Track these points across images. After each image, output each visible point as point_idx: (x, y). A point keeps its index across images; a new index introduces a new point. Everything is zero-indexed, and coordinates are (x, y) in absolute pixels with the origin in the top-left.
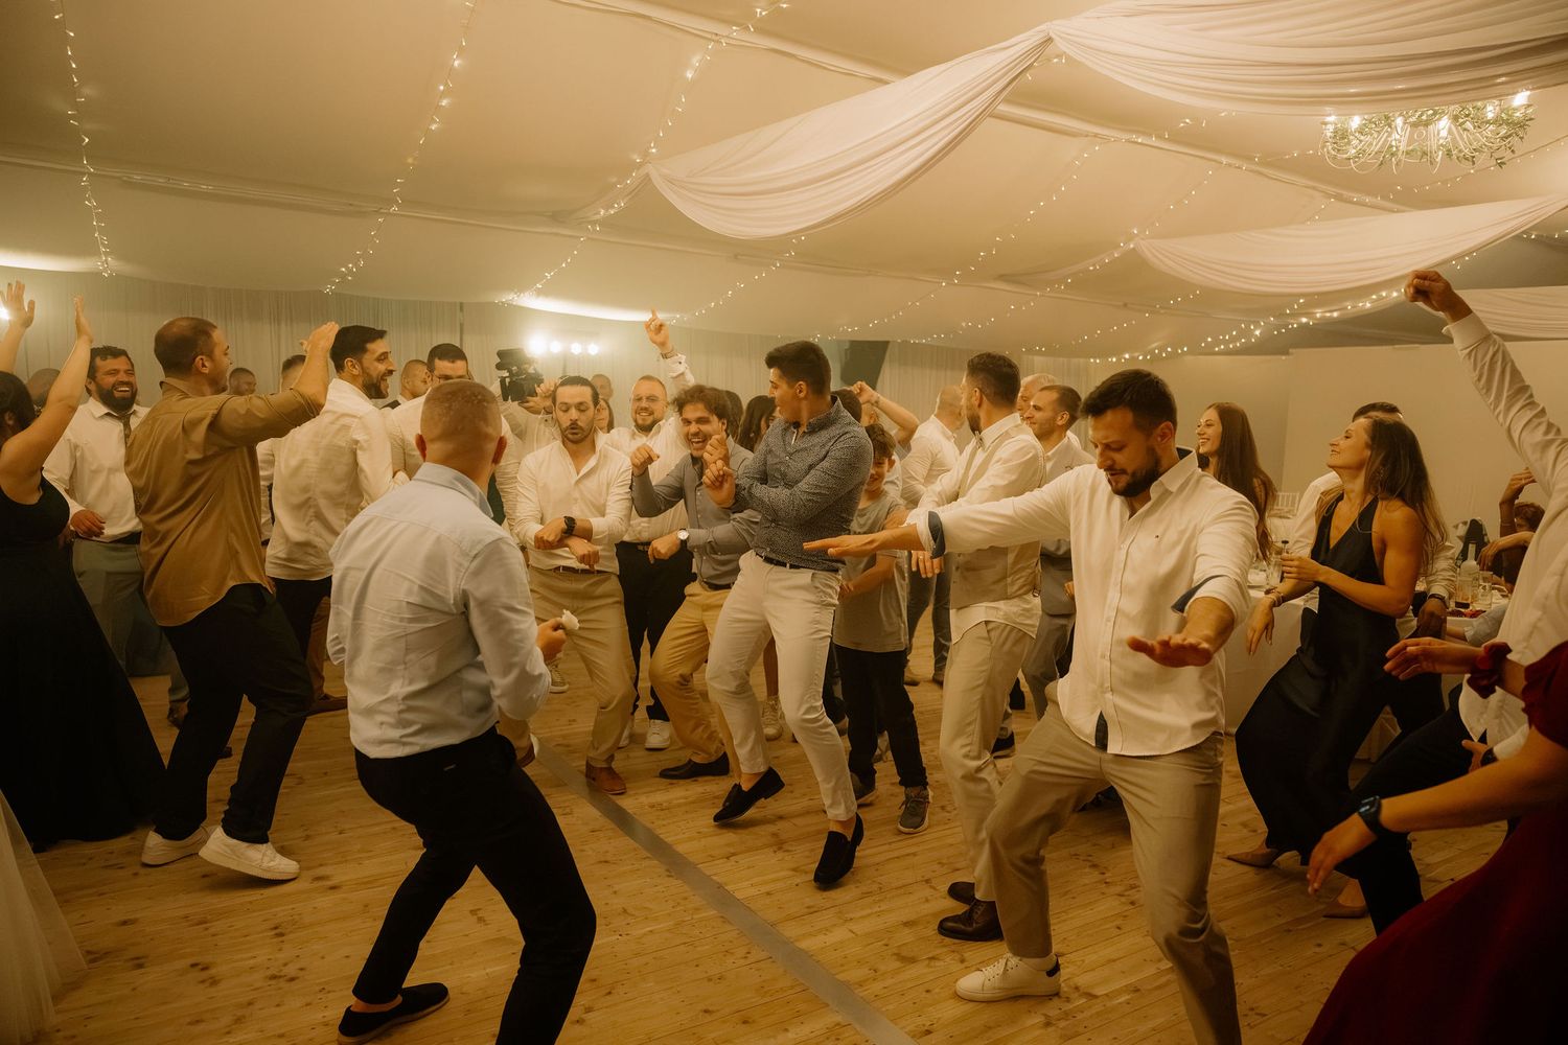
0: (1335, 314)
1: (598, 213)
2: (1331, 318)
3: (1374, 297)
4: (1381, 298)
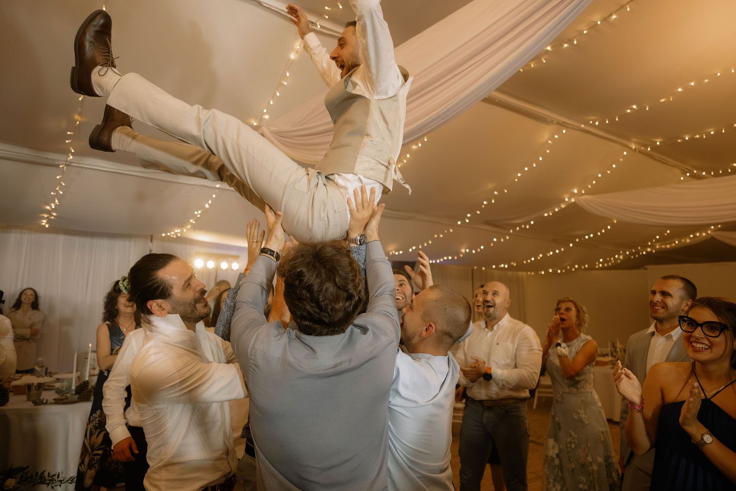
0: (668, 246)
2: (666, 248)
3: (692, 236)
4: (695, 236)
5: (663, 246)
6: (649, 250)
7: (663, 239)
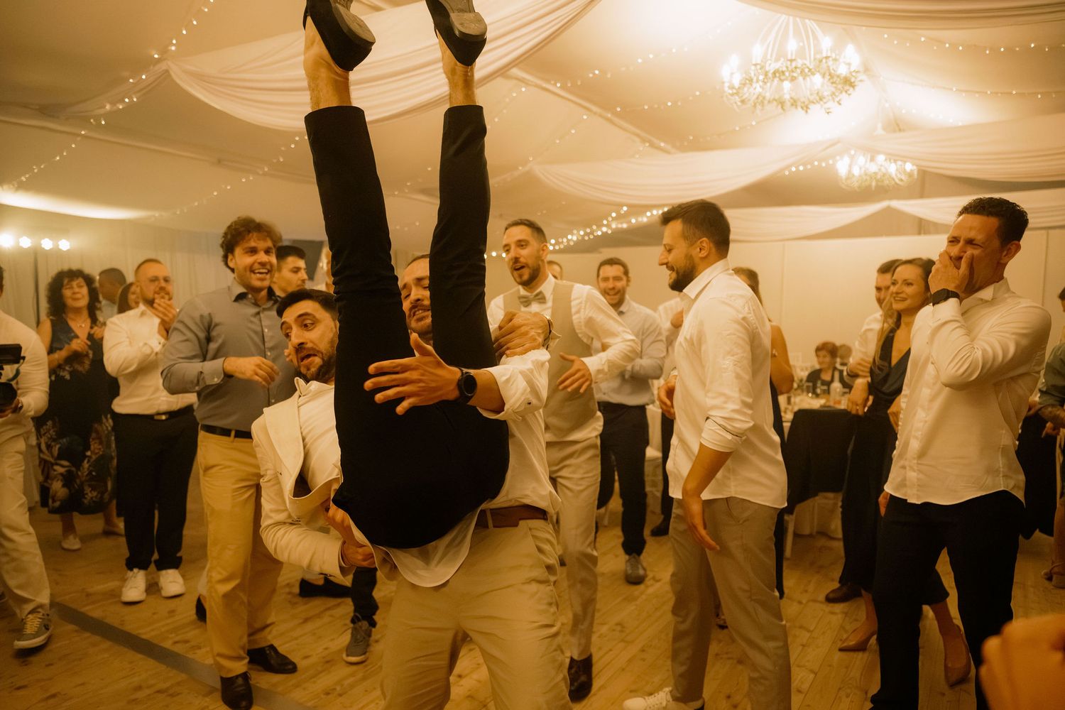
0: (625, 226)
1: (104, 107)
2: (622, 228)
3: (648, 214)
4: (652, 215)
5: (620, 226)
6: (604, 229)
7: (620, 217)
